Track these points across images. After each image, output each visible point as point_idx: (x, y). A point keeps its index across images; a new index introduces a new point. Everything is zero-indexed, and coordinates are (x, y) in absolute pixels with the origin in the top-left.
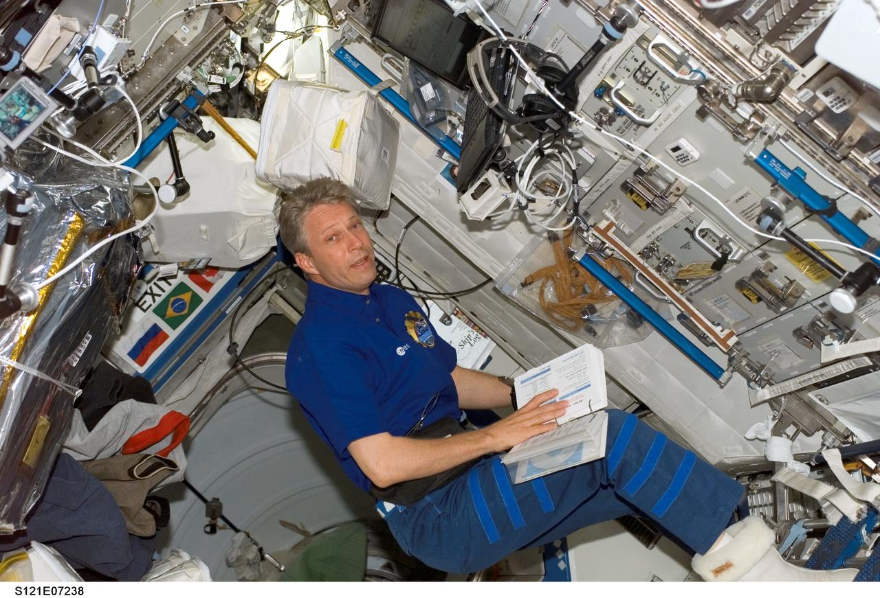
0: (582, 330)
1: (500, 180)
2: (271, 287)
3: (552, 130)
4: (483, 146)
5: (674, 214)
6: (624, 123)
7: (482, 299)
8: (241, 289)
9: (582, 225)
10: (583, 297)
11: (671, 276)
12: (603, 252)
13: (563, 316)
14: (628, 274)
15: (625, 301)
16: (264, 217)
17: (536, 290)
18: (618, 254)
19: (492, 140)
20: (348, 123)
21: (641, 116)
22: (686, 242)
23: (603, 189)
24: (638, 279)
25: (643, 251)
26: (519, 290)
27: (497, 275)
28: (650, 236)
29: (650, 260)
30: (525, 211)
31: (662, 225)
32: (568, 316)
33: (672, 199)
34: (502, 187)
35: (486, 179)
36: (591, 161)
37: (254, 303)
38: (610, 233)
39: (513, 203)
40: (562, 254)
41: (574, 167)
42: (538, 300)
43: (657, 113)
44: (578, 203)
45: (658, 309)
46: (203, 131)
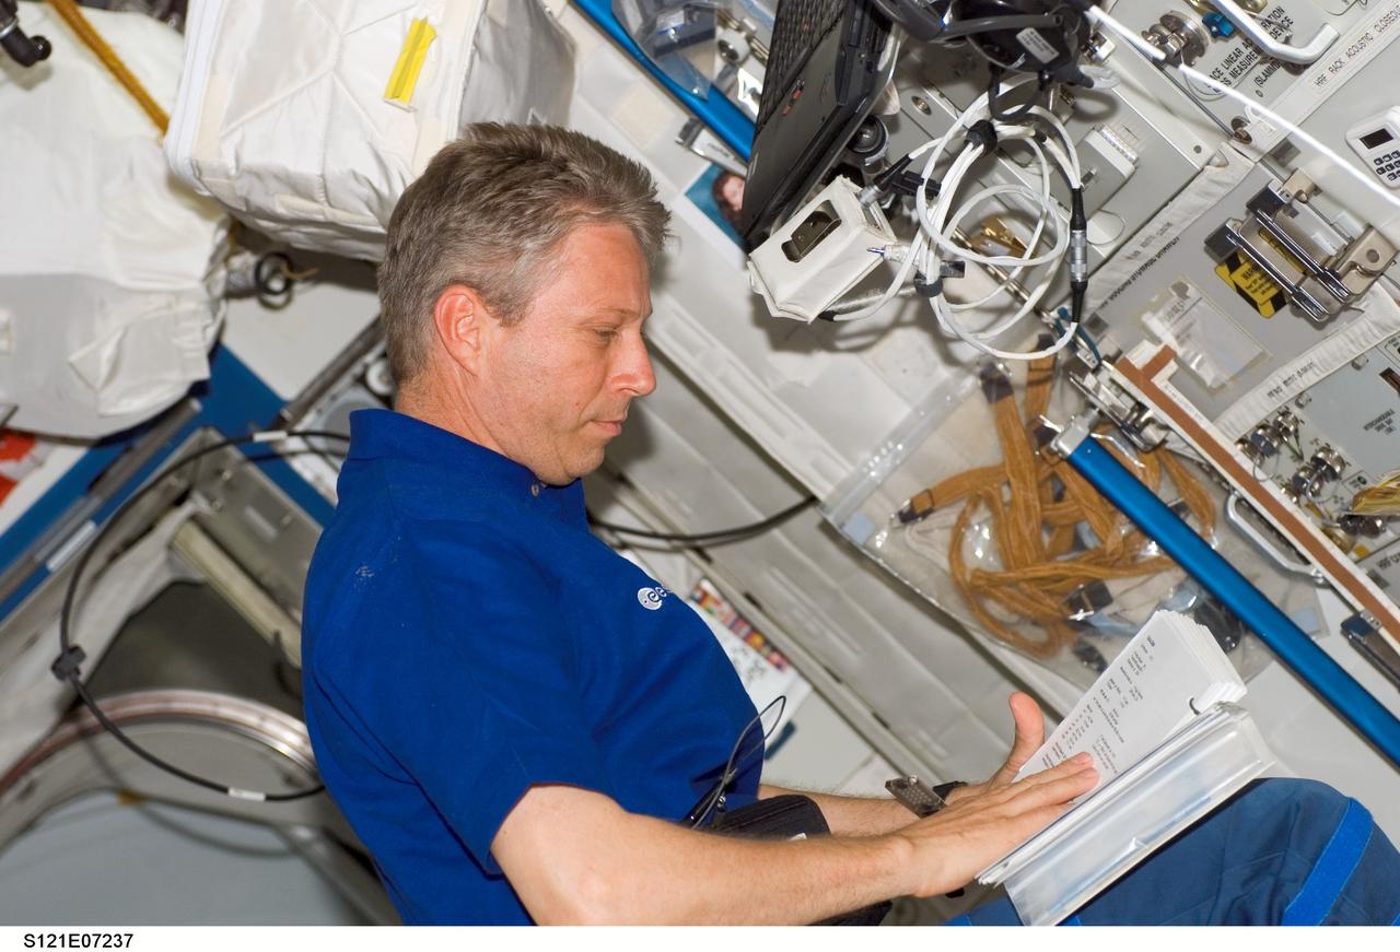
0: (1066, 654)
1: (866, 207)
2: (180, 500)
3: (1032, 63)
4: (829, 103)
5: (1356, 328)
6: (1229, 61)
7: (780, 560)
8: (95, 502)
9: (1084, 354)
10: (1074, 560)
11: (1333, 509)
12: (1139, 431)
13: (1015, 612)
14: (1203, 499)
15: (1192, 574)
16: (178, 295)
17: (942, 537)
18: (1179, 440)
19: (856, 85)
20: (439, 32)
21: (1282, 38)
22: (1383, 412)
23: (1151, 252)
24: (1233, 515)
25: (1255, 435)
26: (893, 530)
27: (830, 488)
28: (1278, 390)
29: (1270, 461)
30: (935, 301)
31: (1316, 361)
32: (1029, 612)
33: (1354, 282)
34: (872, 229)
35: (828, 204)
36: (1125, 168)
37: (128, 545)
38: (1161, 381)
39: (903, 275)
40: (1019, 435)
41: (1076, 184)
42: (944, 563)
43: (1329, 33)
44: (1085, 285)
45: (1285, 601)
46: (17, 32)
